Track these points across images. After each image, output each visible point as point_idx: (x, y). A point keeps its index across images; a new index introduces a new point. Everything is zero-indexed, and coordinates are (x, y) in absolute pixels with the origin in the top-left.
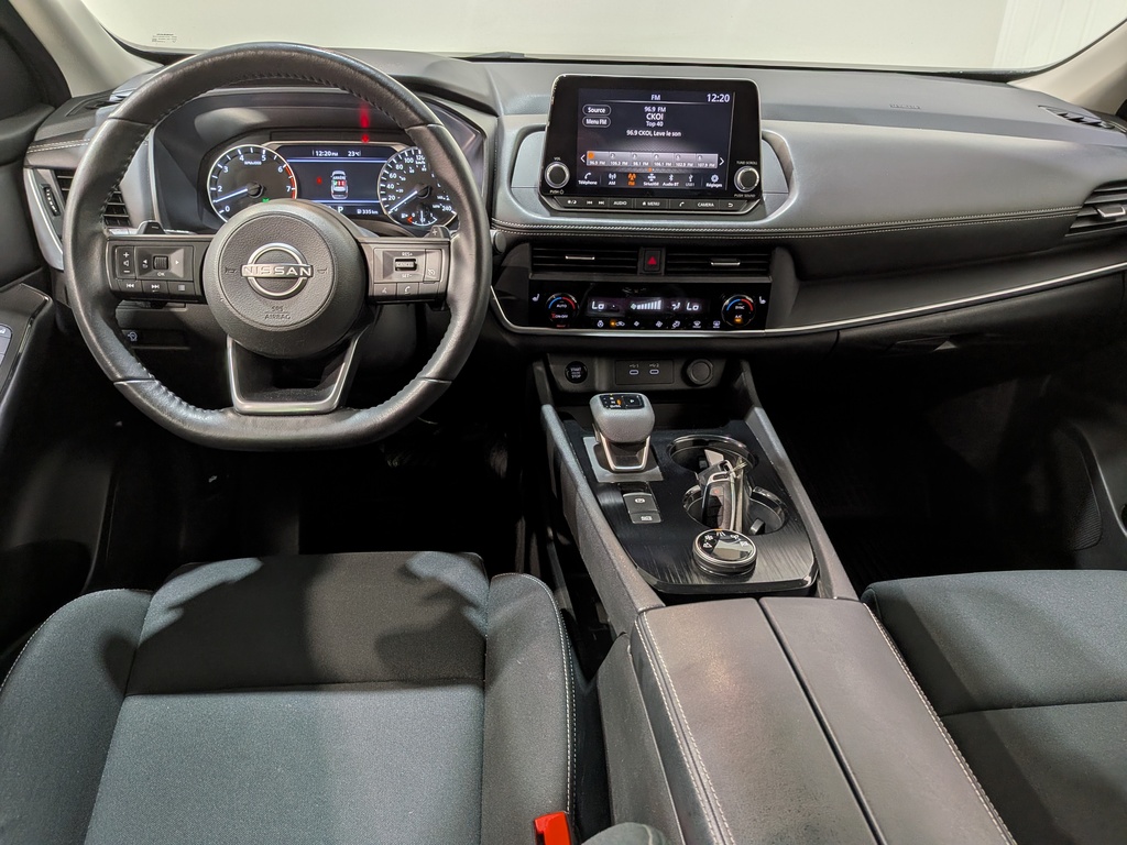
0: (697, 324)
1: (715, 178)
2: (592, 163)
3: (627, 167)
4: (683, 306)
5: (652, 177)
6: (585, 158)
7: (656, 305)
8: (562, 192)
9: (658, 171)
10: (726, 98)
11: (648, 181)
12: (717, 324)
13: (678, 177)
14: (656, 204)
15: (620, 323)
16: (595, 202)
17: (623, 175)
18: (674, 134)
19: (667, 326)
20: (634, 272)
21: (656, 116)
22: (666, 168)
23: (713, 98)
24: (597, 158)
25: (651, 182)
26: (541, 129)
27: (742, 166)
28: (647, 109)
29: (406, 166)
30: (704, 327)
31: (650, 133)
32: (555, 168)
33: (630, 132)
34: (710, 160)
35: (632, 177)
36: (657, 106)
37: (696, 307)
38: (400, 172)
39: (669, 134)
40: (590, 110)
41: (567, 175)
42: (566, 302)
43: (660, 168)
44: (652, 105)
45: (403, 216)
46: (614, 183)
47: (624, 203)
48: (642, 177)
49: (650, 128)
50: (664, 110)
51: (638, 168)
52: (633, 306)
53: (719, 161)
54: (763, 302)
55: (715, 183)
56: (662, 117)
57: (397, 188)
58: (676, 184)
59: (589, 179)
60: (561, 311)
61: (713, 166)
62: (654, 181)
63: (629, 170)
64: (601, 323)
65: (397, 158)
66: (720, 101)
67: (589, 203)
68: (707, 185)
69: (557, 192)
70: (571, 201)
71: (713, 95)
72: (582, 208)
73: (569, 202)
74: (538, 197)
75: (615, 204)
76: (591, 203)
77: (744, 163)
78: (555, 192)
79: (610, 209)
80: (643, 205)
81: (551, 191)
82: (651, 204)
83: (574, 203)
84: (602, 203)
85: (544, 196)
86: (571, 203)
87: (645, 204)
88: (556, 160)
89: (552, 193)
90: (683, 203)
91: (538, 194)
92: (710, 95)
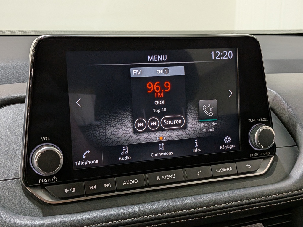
5: (161, 147)
8: (55, 180)
10: (229, 54)
11: (158, 151)
14: (172, 177)
16: (100, 186)
23: (216, 55)
25: (162, 153)
26: (19, 100)
27: (254, 123)
41: (62, 159)
47: (135, 181)
55: (228, 144)
59: (89, 157)
62: (166, 150)
66: (224, 58)
67: (92, 187)
68: (221, 147)
69: (48, 180)
70: (69, 189)
71: (216, 52)
72: (83, 196)
73: (66, 191)
74: (22, 190)
75: (125, 183)
76: (95, 187)
77: (254, 120)
78: (45, 181)
79: (118, 191)
80: (157, 180)
81: (40, 180)
82: (165, 177)
83: (73, 190)
84: (108, 185)
85: (30, 187)
86: (69, 191)
87: (158, 178)
88: (44, 142)
89: (41, 182)
90: (200, 171)
91: (22, 186)
92: (213, 53)
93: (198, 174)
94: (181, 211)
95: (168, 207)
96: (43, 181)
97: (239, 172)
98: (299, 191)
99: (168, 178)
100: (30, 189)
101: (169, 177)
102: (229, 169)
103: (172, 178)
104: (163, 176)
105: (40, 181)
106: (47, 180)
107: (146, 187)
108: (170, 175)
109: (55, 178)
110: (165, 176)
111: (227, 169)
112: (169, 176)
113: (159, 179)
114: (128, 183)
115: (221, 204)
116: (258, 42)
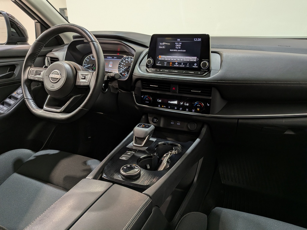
0: (187, 110)
1: (195, 64)
2: (160, 59)
3: (170, 60)
4: (184, 104)
5: (176, 64)
6: (158, 58)
7: (176, 102)
8: (151, 67)
9: (178, 62)
10: (200, 40)
11: (175, 65)
12: (193, 111)
13: (184, 64)
14: (177, 71)
15: (165, 106)
17: (168, 62)
18: (184, 51)
19: (178, 109)
20: (169, 91)
21: (178, 45)
22: (181, 61)
23: (196, 40)
24: (161, 57)
25: (176, 65)
28: (176, 43)
29: (126, 61)
30: (189, 111)
31: (176, 50)
33: (171, 50)
34: (194, 59)
35: (171, 63)
36: (179, 42)
37: (187, 105)
38: (124, 63)
39: (182, 51)
40: (160, 44)
42: (148, 98)
43: (179, 61)
44: (177, 42)
45: (123, 74)
46: (166, 65)
47: (168, 71)
48: (174, 63)
49: (177, 49)
50: (181, 43)
51: (173, 61)
52: (169, 102)
53: (197, 59)
54: (208, 105)
55: (195, 66)
56: (180, 46)
57: (123, 66)
58: (184, 66)
59: (159, 63)
60: (147, 101)
61: (195, 61)
62: (177, 65)
63: (170, 61)
64: (159, 106)
65: (124, 59)
66: (198, 41)
68: (193, 66)
75: (165, 71)
77: (204, 60)
82: (175, 71)
84: (161, 70)
86: (153, 70)
87: (173, 71)
93: (184, 72)
105: (148, 67)
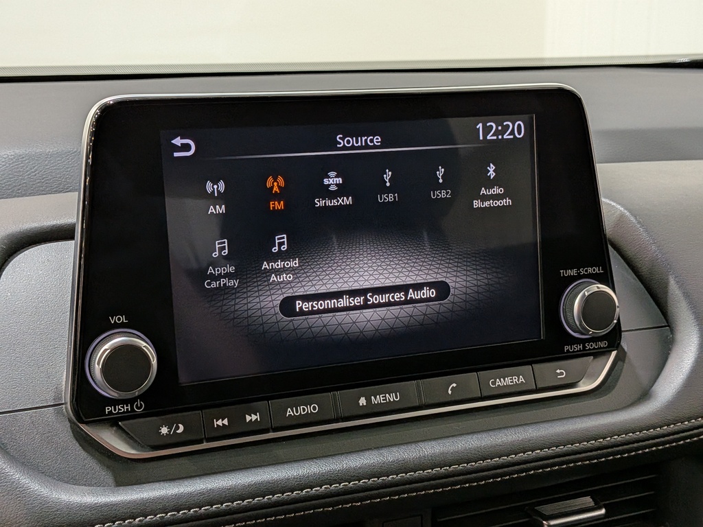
8: (139, 407)
10: (516, 128)
14: (392, 398)
16: (237, 419)
27: (572, 279)
32: (117, 352)
41: (154, 362)
47: (312, 409)
66: (505, 137)
67: (220, 423)
69: (125, 408)
70: (170, 428)
71: (488, 124)
72: (200, 442)
73: (164, 430)
74: (69, 430)
75: (289, 412)
76: (226, 422)
77: (573, 272)
78: (119, 409)
79: (276, 430)
80: (361, 404)
81: (108, 409)
82: (378, 399)
83: (178, 428)
84: (254, 417)
85: (87, 423)
86: (170, 432)
87: (363, 401)
88: (116, 326)
89: (110, 413)
90: (454, 385)
91: (70, 421)
92: (480, 125)
93: (450, 392)
94: (412, 473)
95: (383, 464)
96: (115, 410)
97: (540, 386)
98: (672, 426)
99: (383, 400)
100: (86, 427)
101: (386, 400)
102: (518, 380)
103: (392, 400)
104: (373, 397)
105: (107, 411)
106: (123, 407)
107: (336, 420)
108: (387, 395)
109: (141, 404)
110: (378, 396)
111: (512, 379)
112: (385, 396)
113: (365, 404)
114: (297, 412)
115: (500, 458)
116: (580, 100)
